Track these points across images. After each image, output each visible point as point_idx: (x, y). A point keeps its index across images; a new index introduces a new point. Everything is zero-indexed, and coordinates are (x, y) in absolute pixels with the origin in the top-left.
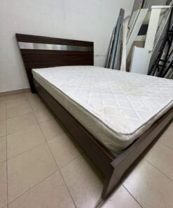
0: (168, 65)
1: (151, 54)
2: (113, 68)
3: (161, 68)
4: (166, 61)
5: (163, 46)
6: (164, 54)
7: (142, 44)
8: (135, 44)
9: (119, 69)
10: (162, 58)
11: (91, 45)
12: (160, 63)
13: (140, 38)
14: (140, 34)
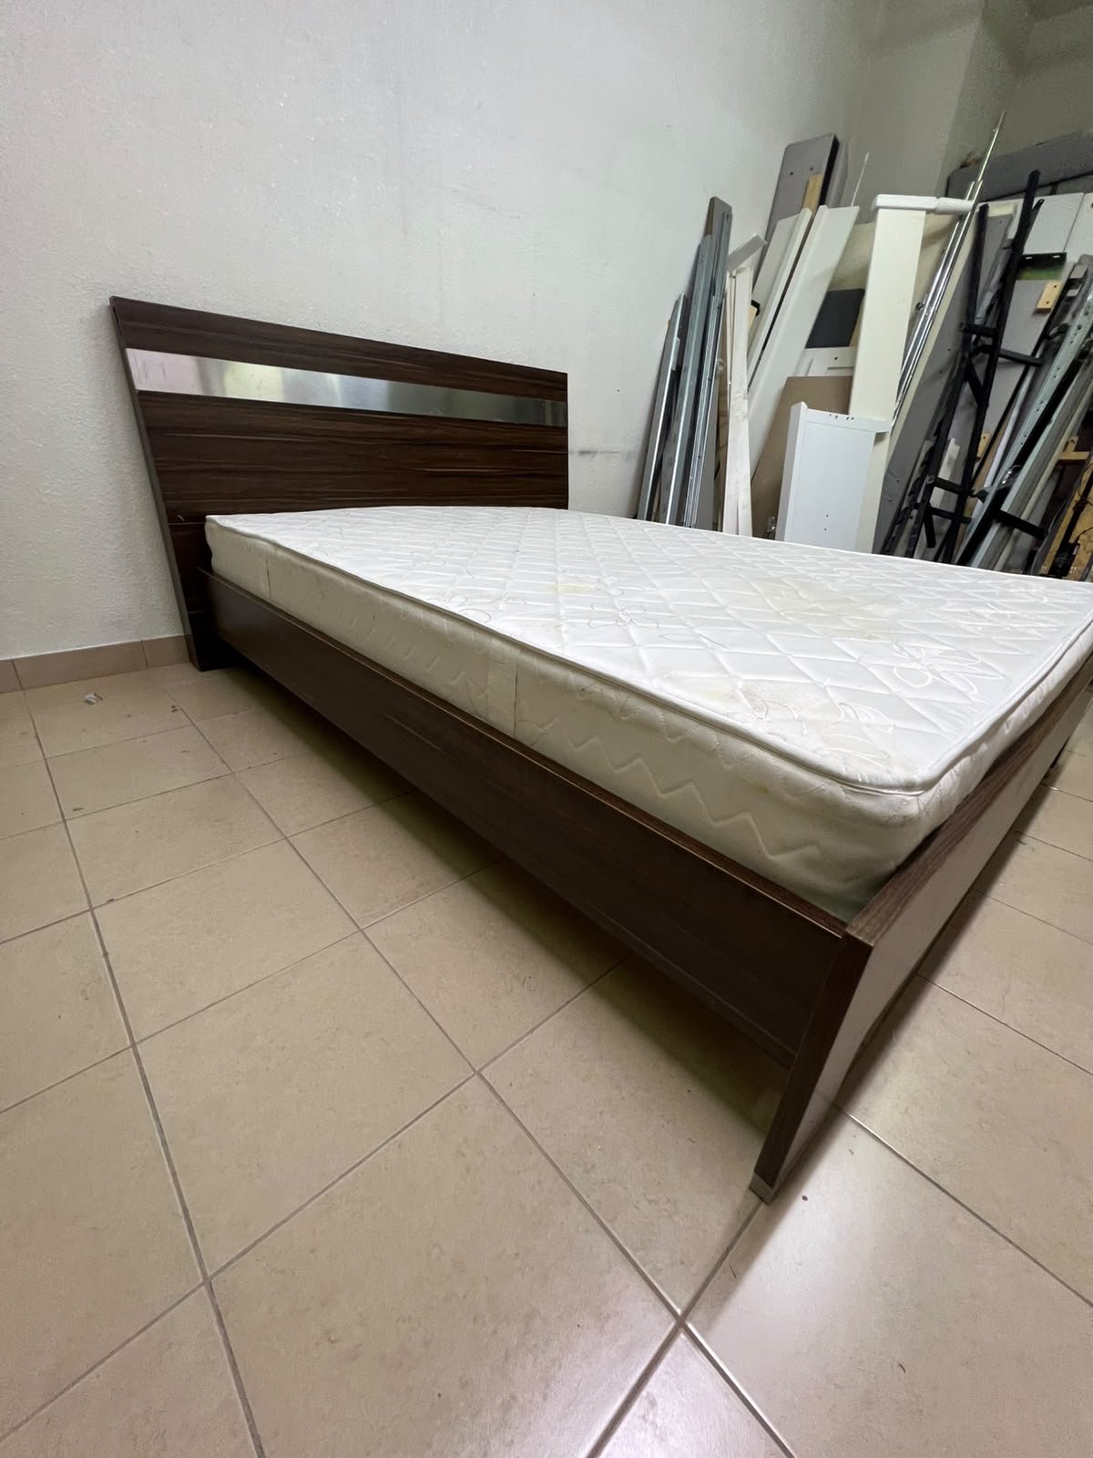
0: (978, 509)
1: (885, 449)
2: (679, 520)
3: (943, 526)
4: (964, 488)
5: (949, 405)
6: (953, 450)
7: (838, 395)
8: (795, 391)
9: (716, 525)
10: (944, 474)
11: (553, 385)
12: (938, 497)
13: (822, 362)
14: (817, 339)
